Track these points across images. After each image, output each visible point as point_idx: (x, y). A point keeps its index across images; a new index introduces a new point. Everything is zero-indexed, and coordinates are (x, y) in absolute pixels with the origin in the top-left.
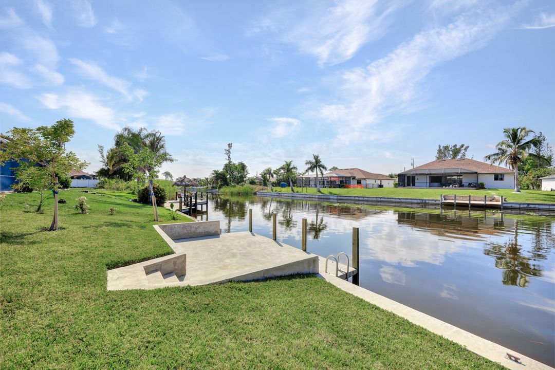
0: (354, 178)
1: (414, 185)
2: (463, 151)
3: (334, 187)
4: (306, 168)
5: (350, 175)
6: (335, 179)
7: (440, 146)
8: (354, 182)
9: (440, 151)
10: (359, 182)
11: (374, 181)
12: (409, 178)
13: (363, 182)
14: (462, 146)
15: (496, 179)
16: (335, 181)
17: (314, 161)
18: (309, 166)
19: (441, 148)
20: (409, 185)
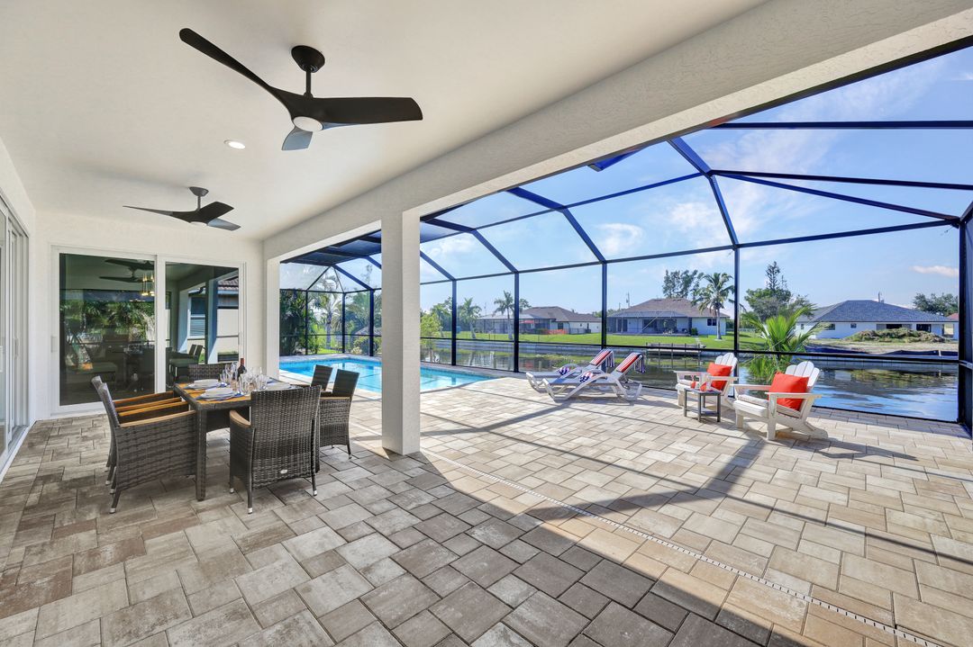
0: (554, 320)
1: (625, 330)
2: (695, 280)
3: (529, 333)
4: (495, 309)
5: (547, 317)
6: (530, 322)
7: (667, 272)
8: (553, 326)
9: (667, 280)
10: (561, 326)
11: (579, 324)
12: (620, 321)
13: (565, 326)
14: (695, 273)
15: (709, 324)
16: (529, 324)
17: (505, 299)
18: (498, 306)
19: (669, 274)
20: (619, 331)
